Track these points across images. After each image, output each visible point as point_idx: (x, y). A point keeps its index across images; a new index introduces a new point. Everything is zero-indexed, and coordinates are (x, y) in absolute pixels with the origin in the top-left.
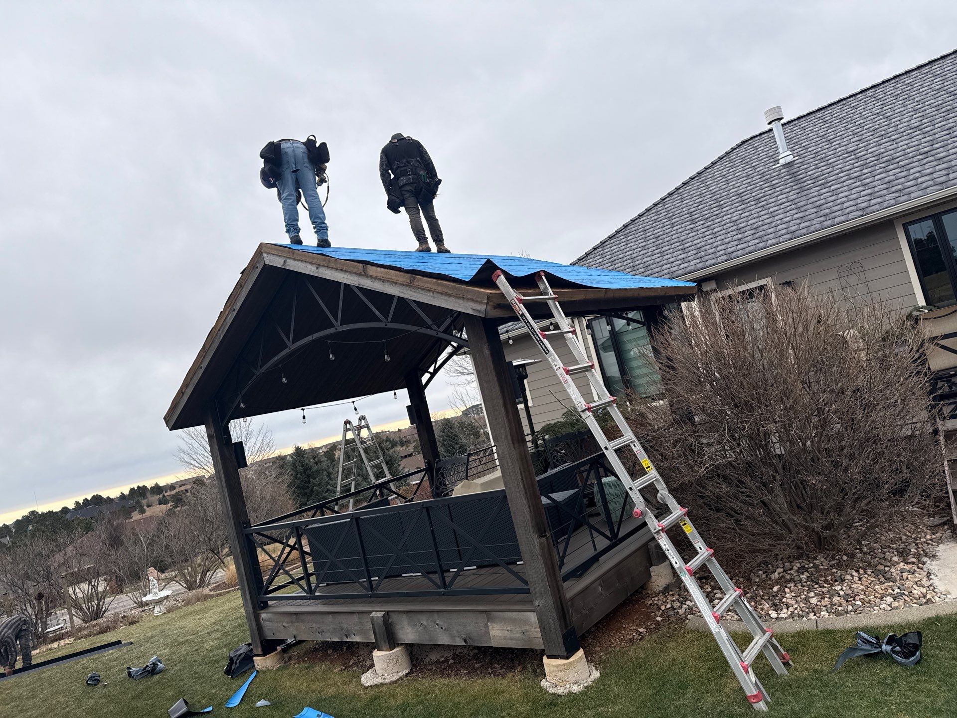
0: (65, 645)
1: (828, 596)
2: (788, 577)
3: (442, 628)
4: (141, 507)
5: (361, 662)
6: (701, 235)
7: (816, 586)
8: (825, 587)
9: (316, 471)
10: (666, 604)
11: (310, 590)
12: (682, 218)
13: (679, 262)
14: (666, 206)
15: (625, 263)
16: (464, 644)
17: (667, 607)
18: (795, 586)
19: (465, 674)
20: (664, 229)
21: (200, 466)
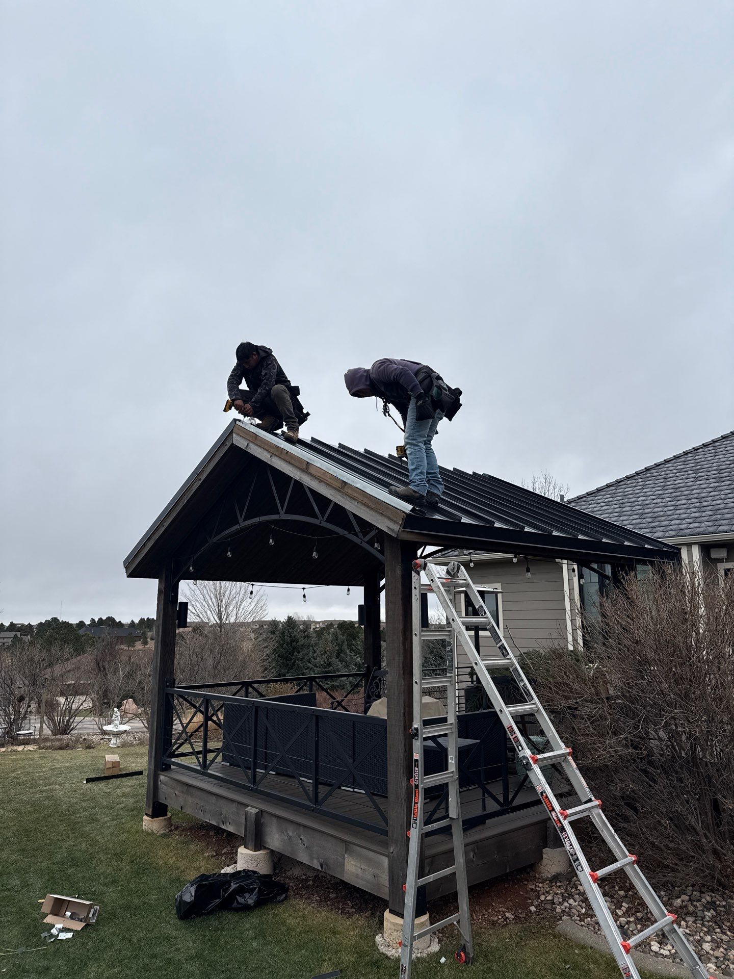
0: (27, 751)
1: (725, 947)
2: (691, 908)
3: (304, 845)
4: (146, 638)
5: (232, 853)
6: (723, 496)
7: (718, 930)
8: (727, 935)
9: (302, 645)
10: (547, 895)
11: (205, 766)
12: (709, 474)
13: (691, 520)
14: (697, 457)
15: (634, 509)
16: (320, 868)
17: (548, 898)
18: (694, 922)
19: (316, 900)
20: (686, 481)
21: (196, 613)
